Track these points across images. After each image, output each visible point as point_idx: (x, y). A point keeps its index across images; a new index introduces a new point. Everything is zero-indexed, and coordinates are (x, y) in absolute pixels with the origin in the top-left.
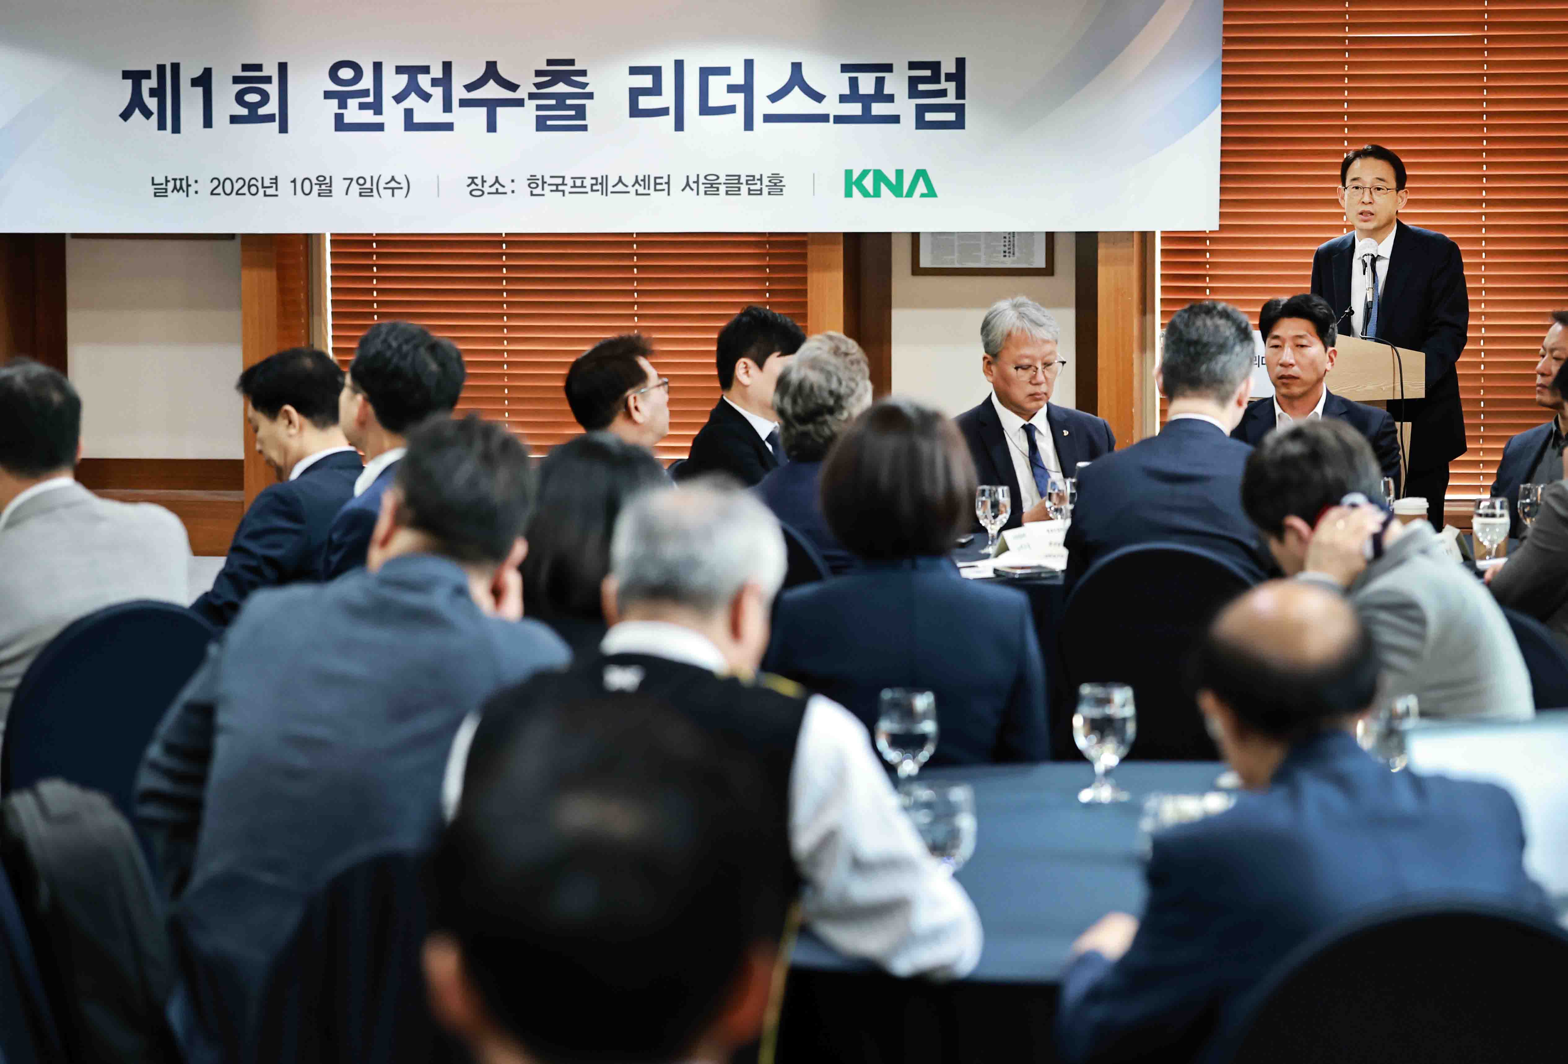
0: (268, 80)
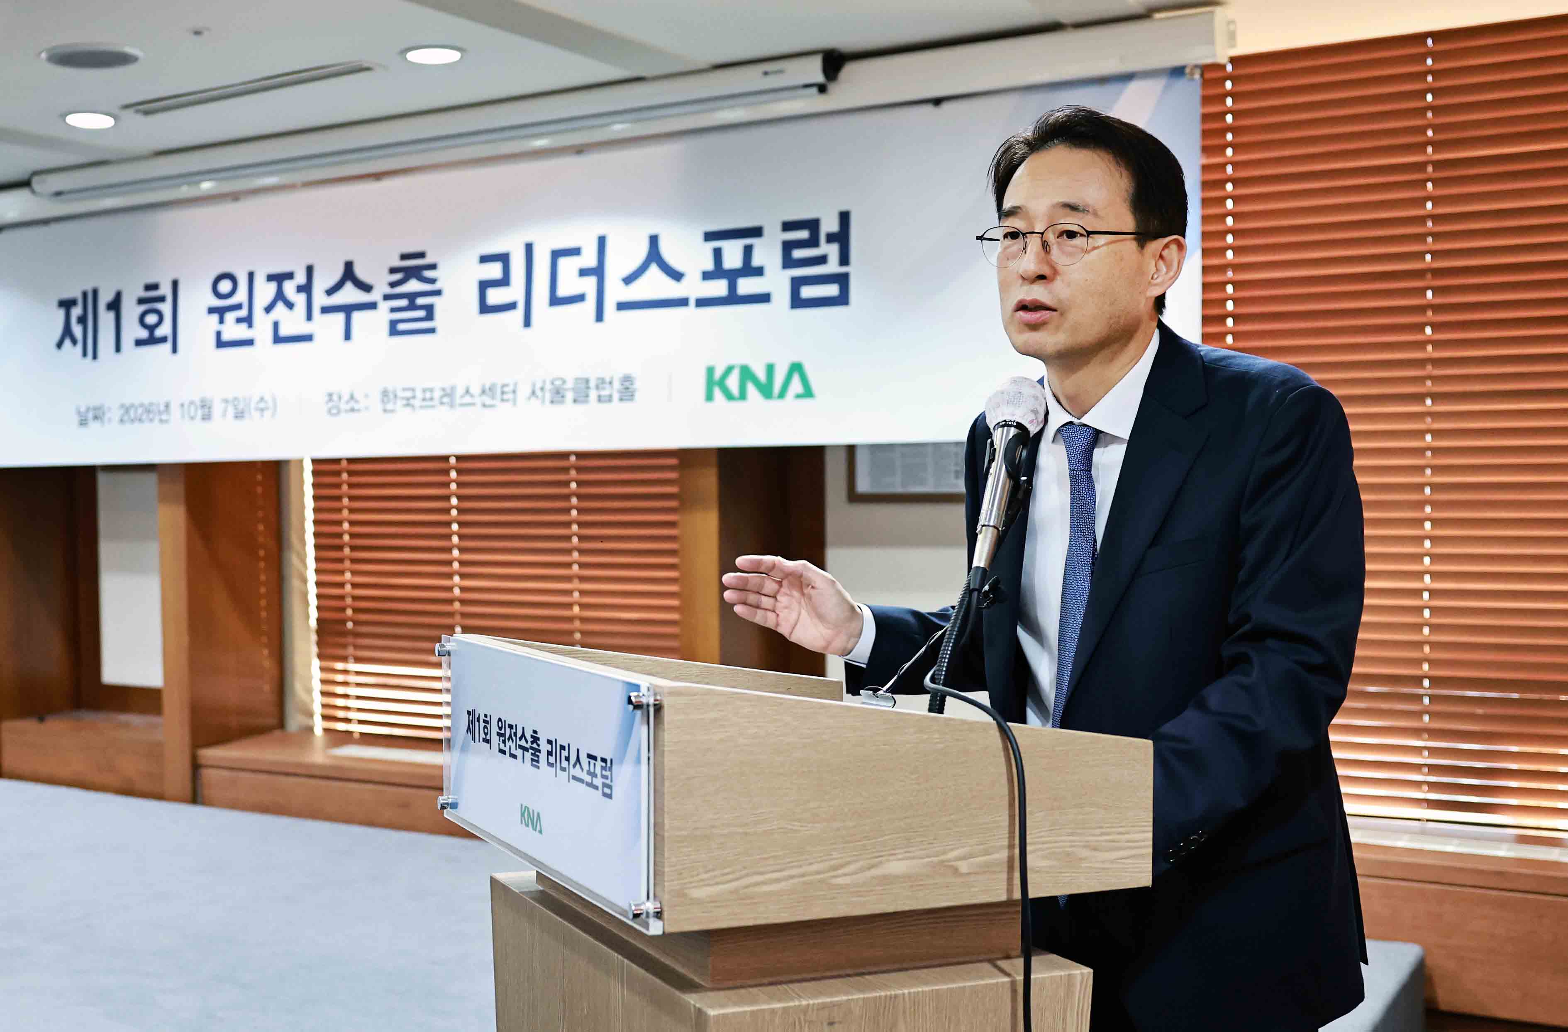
0: (162, 299)
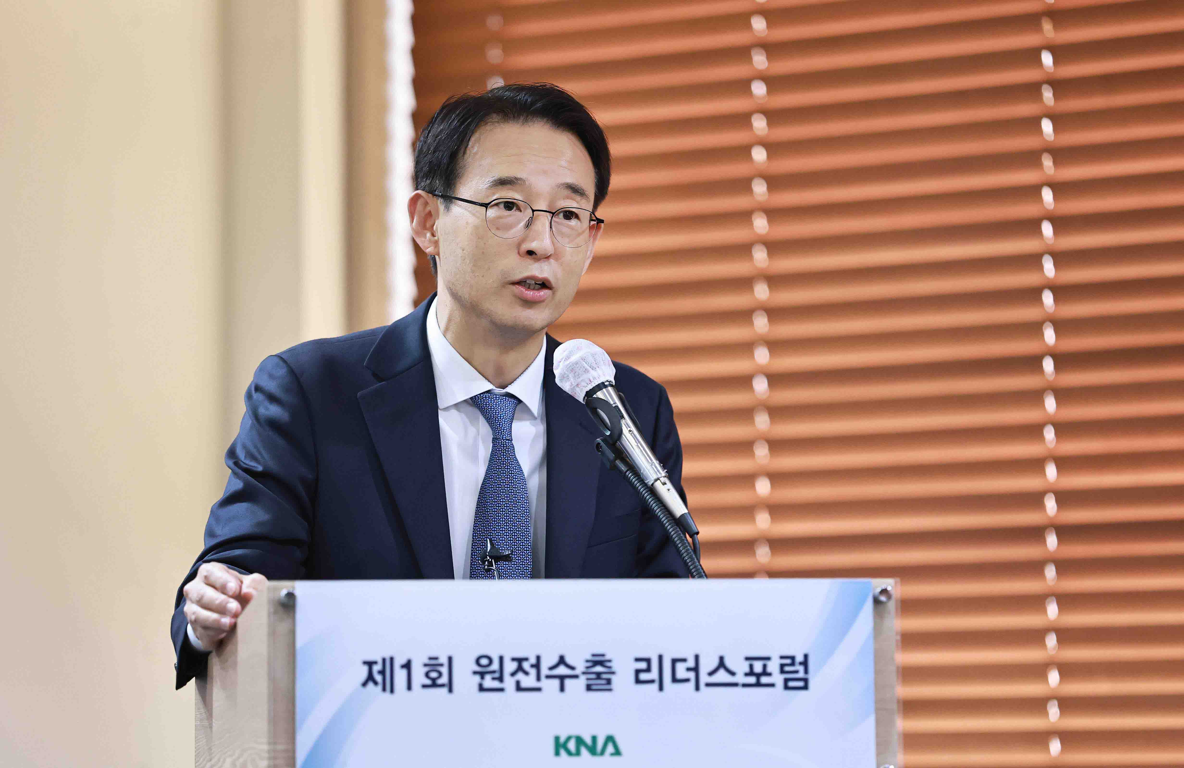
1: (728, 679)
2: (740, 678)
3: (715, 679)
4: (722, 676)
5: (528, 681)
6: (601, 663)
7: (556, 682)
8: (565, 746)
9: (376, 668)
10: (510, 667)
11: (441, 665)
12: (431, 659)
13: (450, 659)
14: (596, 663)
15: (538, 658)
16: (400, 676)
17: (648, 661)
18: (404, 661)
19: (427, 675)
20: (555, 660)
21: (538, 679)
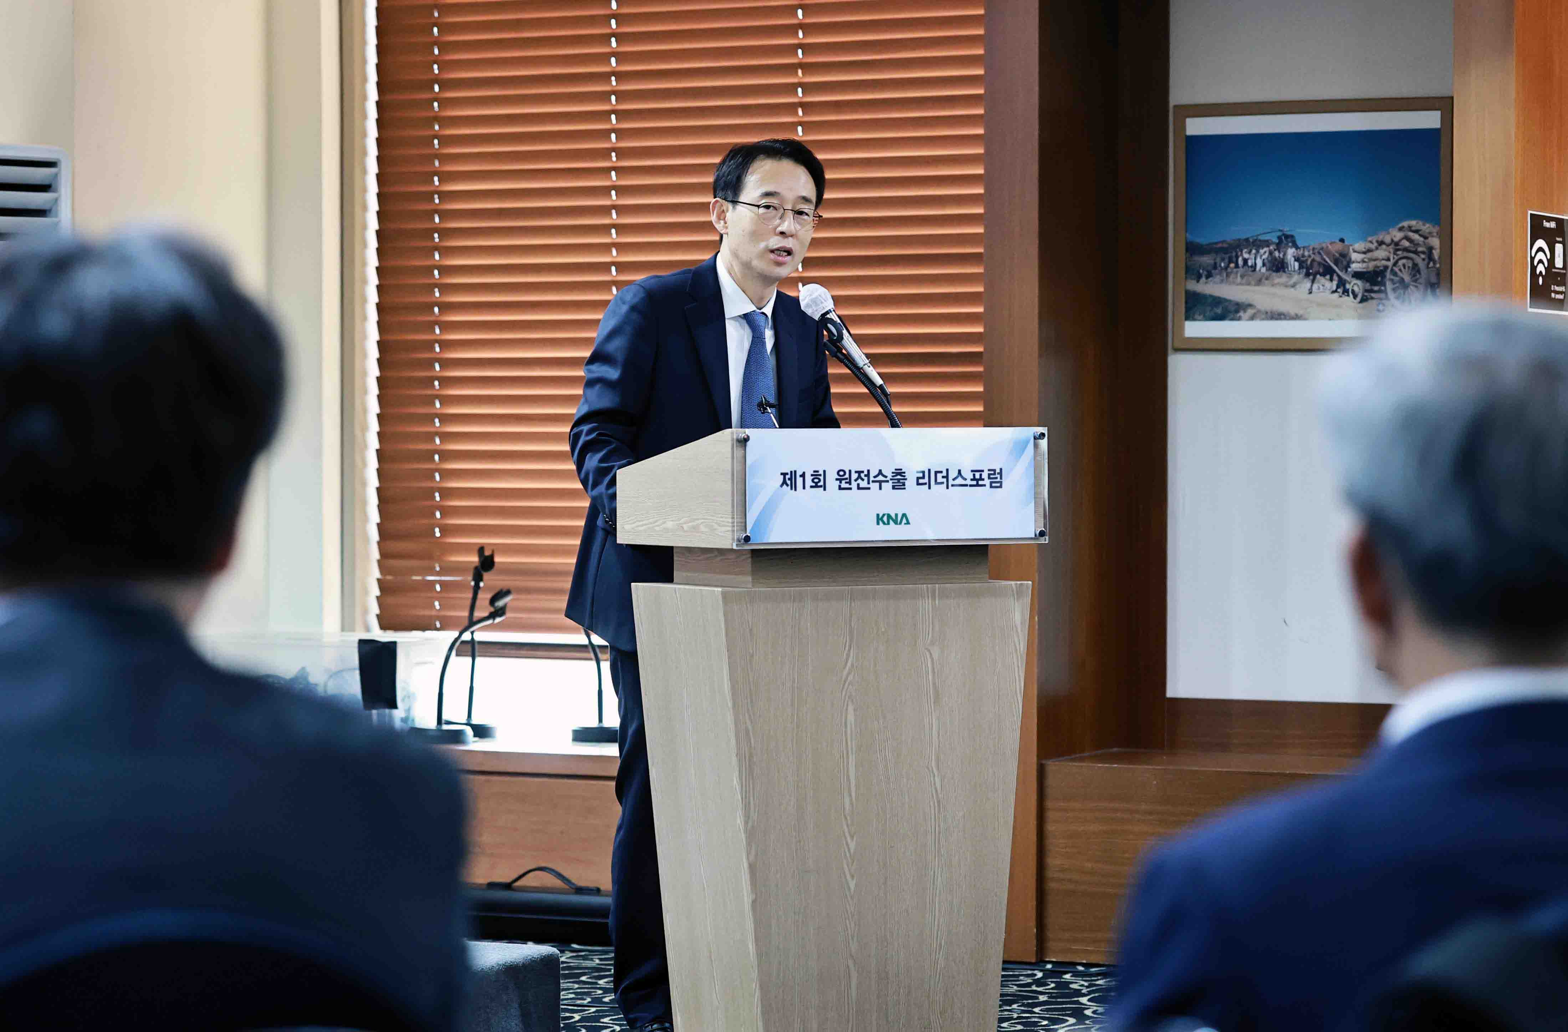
1: (964, 482)
2: (969, 482)
3: (957, 482)
4: (960, 481)
5: (863, 484)
6: (900, 474)
7: (878, 484)
8: (882, 519)
9: (788, 477)
10: (854, 476)
11: (820, 475)
12: (814, 471)
13: (824, 471)
14: (898, 474)
15: (868, 471)
16: (800, 481)
17: (923, 472)
18: (801, 473)
19: (813, 481)
20: (877, 473)
21: (869, 483)
